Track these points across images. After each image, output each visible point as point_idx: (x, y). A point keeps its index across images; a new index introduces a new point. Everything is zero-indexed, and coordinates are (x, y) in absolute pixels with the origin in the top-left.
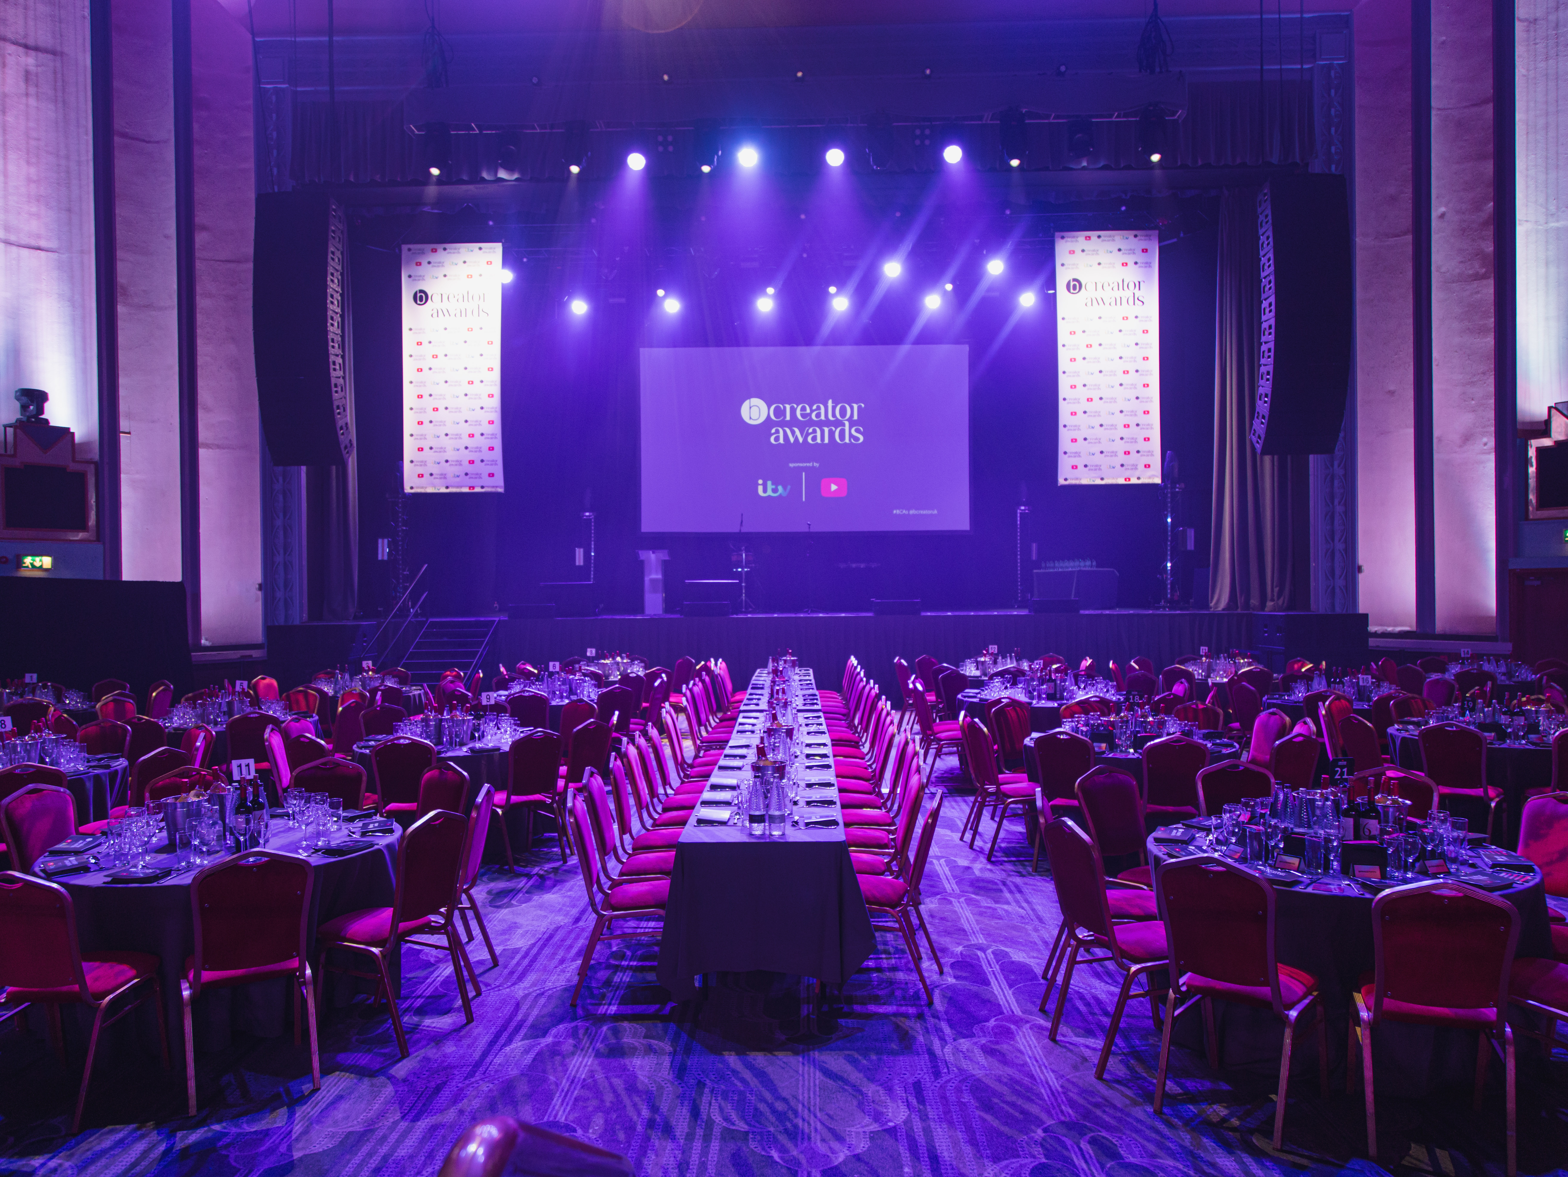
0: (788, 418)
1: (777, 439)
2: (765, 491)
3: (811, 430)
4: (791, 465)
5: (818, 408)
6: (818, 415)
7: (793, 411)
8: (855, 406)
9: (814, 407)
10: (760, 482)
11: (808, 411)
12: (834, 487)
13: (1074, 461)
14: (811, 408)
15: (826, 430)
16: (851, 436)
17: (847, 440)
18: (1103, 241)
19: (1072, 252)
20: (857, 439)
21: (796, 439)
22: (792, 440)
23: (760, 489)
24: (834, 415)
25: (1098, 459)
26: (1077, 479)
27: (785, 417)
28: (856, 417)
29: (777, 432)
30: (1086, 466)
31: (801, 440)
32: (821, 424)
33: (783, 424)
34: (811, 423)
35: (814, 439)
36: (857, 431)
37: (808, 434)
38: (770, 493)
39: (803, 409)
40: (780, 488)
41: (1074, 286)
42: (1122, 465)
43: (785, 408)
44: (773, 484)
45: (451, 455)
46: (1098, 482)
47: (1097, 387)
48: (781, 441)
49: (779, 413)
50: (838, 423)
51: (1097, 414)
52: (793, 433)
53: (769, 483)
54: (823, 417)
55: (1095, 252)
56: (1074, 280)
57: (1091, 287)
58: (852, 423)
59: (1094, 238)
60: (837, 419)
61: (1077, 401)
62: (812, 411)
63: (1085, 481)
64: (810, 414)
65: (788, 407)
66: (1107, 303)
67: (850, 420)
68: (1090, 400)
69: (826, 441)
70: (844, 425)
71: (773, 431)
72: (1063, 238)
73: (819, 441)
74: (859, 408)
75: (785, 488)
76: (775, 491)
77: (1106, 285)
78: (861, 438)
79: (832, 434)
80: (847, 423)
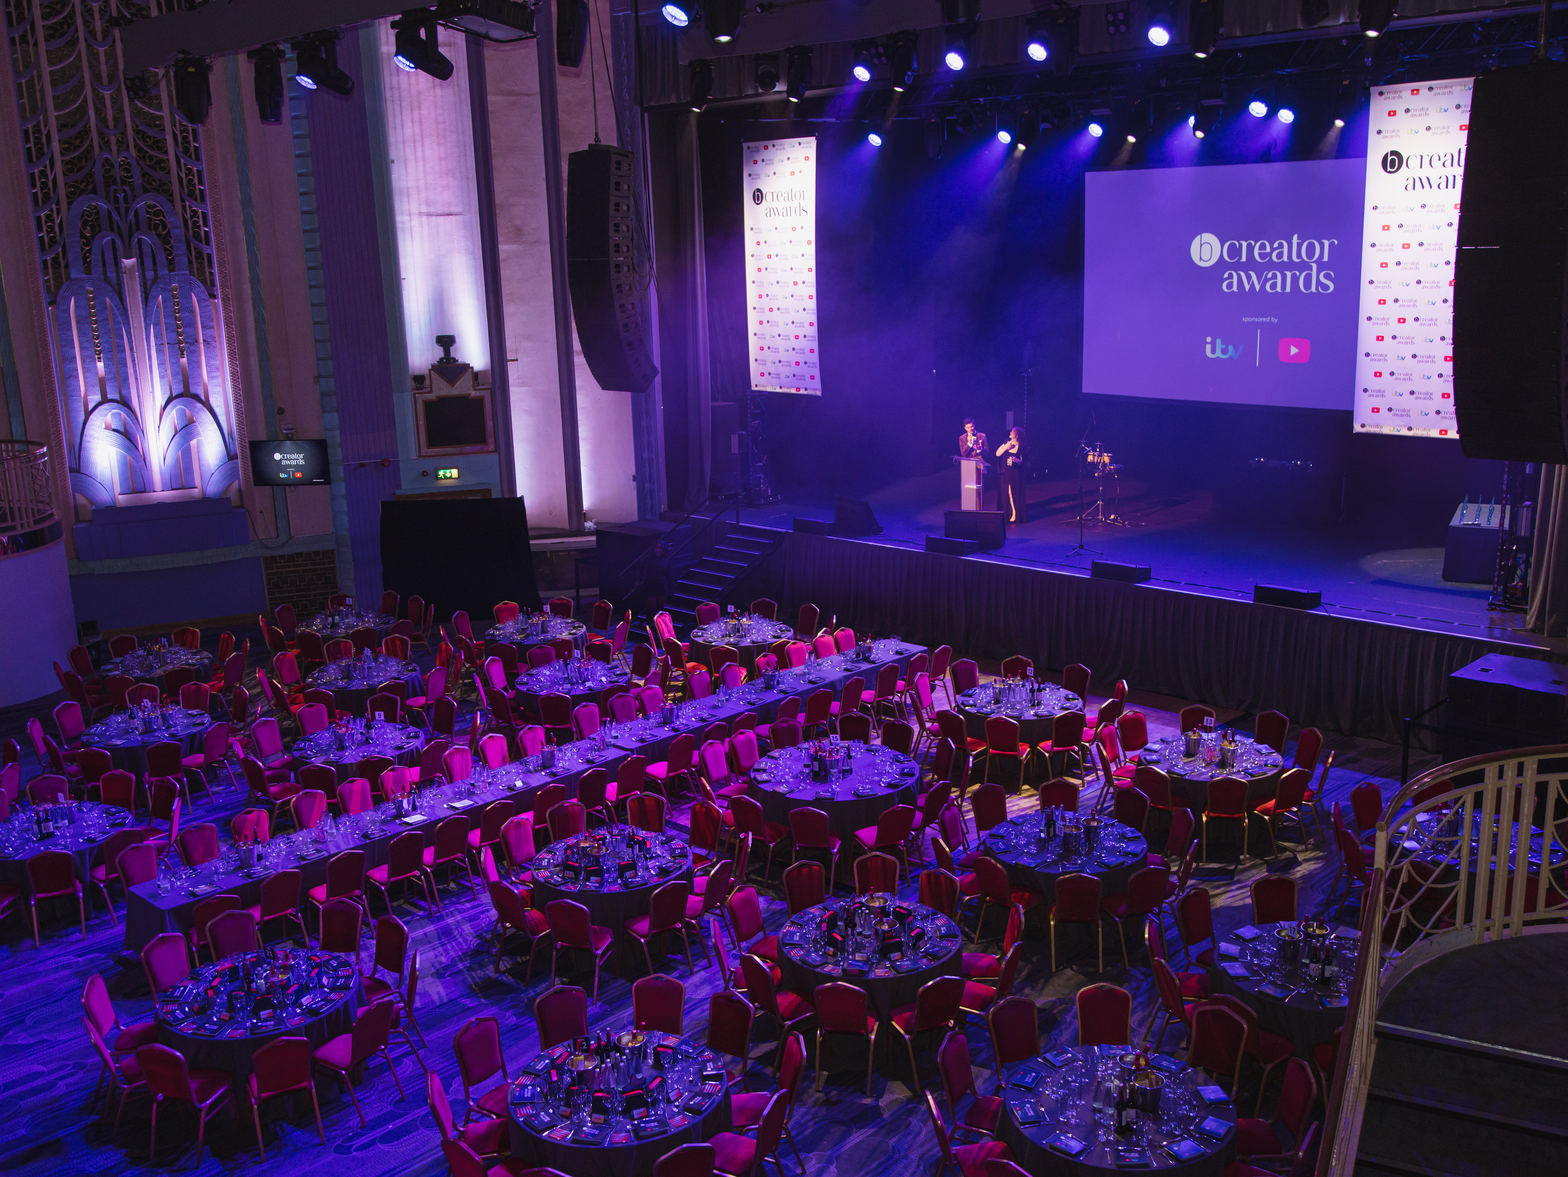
0: (1244, 259)
1: (1230, 286)
2: (1213, 351)
3: (1270, 275)
4: (1245, 320)
5: (1281, 246)
6: (1280, 256)
7: (1250, 249)
8: (1326, 243)
9: (1276, 245)
10: (1209, 339)
11: (1268, 250)
12: (1294, 350)
13: (1375, 402)
14: (1271, 246)
15: (1289, 274)
16: (1319, 282)
17: (1313, 289)
18: (1435, 94)
19: (1392, 113)
20: (1326, 287)
21: (1252, 286)
22: (1247, 287)
23: (1208, 347)
24: (1299, 255)
25: (1407, 402)
26: (1377, 426)
27: (1241, 258)
28: (1326, 258)
29: (1231, 276)
30: (1390, 410)
31: (1257, 287)
32: (1283, 267)
33: (1238, 266)
34: (1271, 265)
35: (1274, 286)
36: (1327, 276)
37: (1266, 280)
38: (1218, 354)
39: (1263, 247)
40: (1230, 348)
41: (1393, 161)
42: (1438, 412)
43: (1241, 245)
44: (1222, 343)
45: (782, 356)
46: (1405, 432)
47: (1413, 304)
48: (1235, 289)
49: (1234, 252)
50: (1304, 266)
51: (1410, 340)
52: (1249, 278)
53: (1219, 341)
54: (1285, 258)
55: (1424, 111)
56: (1393, 153)
57: (1414, 162)
58: (1321, 266)
59: (1424, 92)
60: (1303, 260)
61: (1385, 321)
62: (1273, 250)
63: (1386, 430)
64: (1270, 254)
65: (1244, 244)
66: (1435, 186)
67: (1319, 261)
68: (1402, 321)
69: (1288, 290)
70: (1311, 268)
71: (1226, 275)
72: (1381, 94)
73: (1279, 289)
74: (1331, 245)
75: (1236, 349)
76: (1224, 351)
77: (1435, 158)
78: (1332, 286)
79: (1295, 279)
80: (1314, 266)
